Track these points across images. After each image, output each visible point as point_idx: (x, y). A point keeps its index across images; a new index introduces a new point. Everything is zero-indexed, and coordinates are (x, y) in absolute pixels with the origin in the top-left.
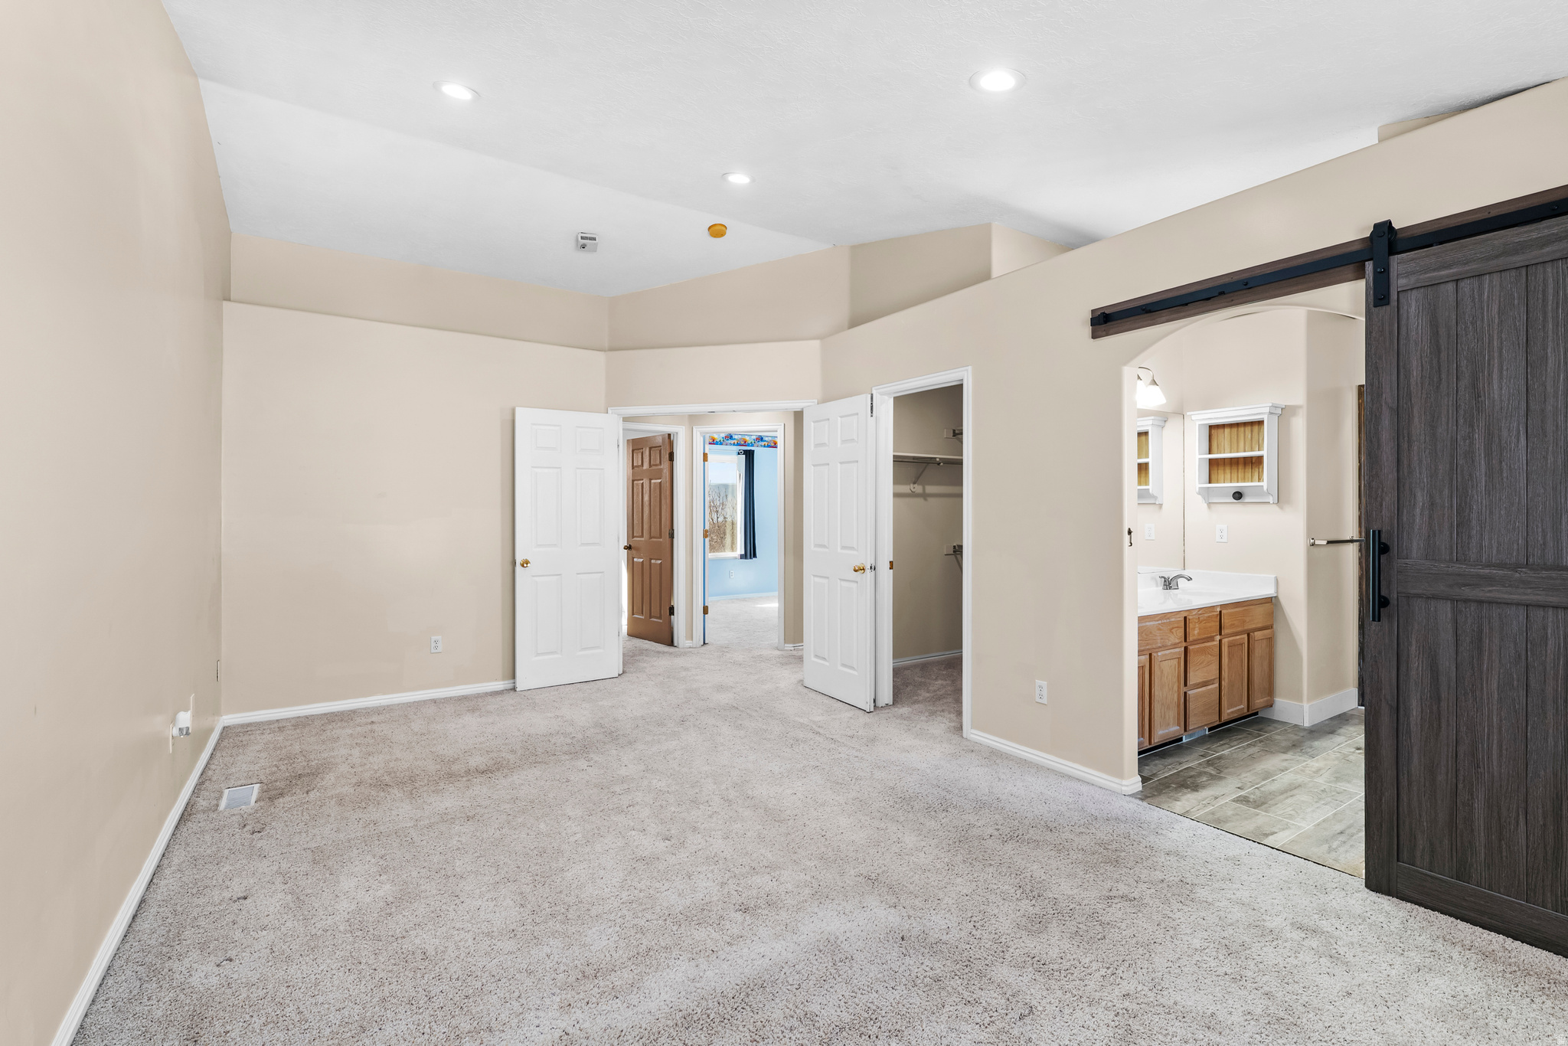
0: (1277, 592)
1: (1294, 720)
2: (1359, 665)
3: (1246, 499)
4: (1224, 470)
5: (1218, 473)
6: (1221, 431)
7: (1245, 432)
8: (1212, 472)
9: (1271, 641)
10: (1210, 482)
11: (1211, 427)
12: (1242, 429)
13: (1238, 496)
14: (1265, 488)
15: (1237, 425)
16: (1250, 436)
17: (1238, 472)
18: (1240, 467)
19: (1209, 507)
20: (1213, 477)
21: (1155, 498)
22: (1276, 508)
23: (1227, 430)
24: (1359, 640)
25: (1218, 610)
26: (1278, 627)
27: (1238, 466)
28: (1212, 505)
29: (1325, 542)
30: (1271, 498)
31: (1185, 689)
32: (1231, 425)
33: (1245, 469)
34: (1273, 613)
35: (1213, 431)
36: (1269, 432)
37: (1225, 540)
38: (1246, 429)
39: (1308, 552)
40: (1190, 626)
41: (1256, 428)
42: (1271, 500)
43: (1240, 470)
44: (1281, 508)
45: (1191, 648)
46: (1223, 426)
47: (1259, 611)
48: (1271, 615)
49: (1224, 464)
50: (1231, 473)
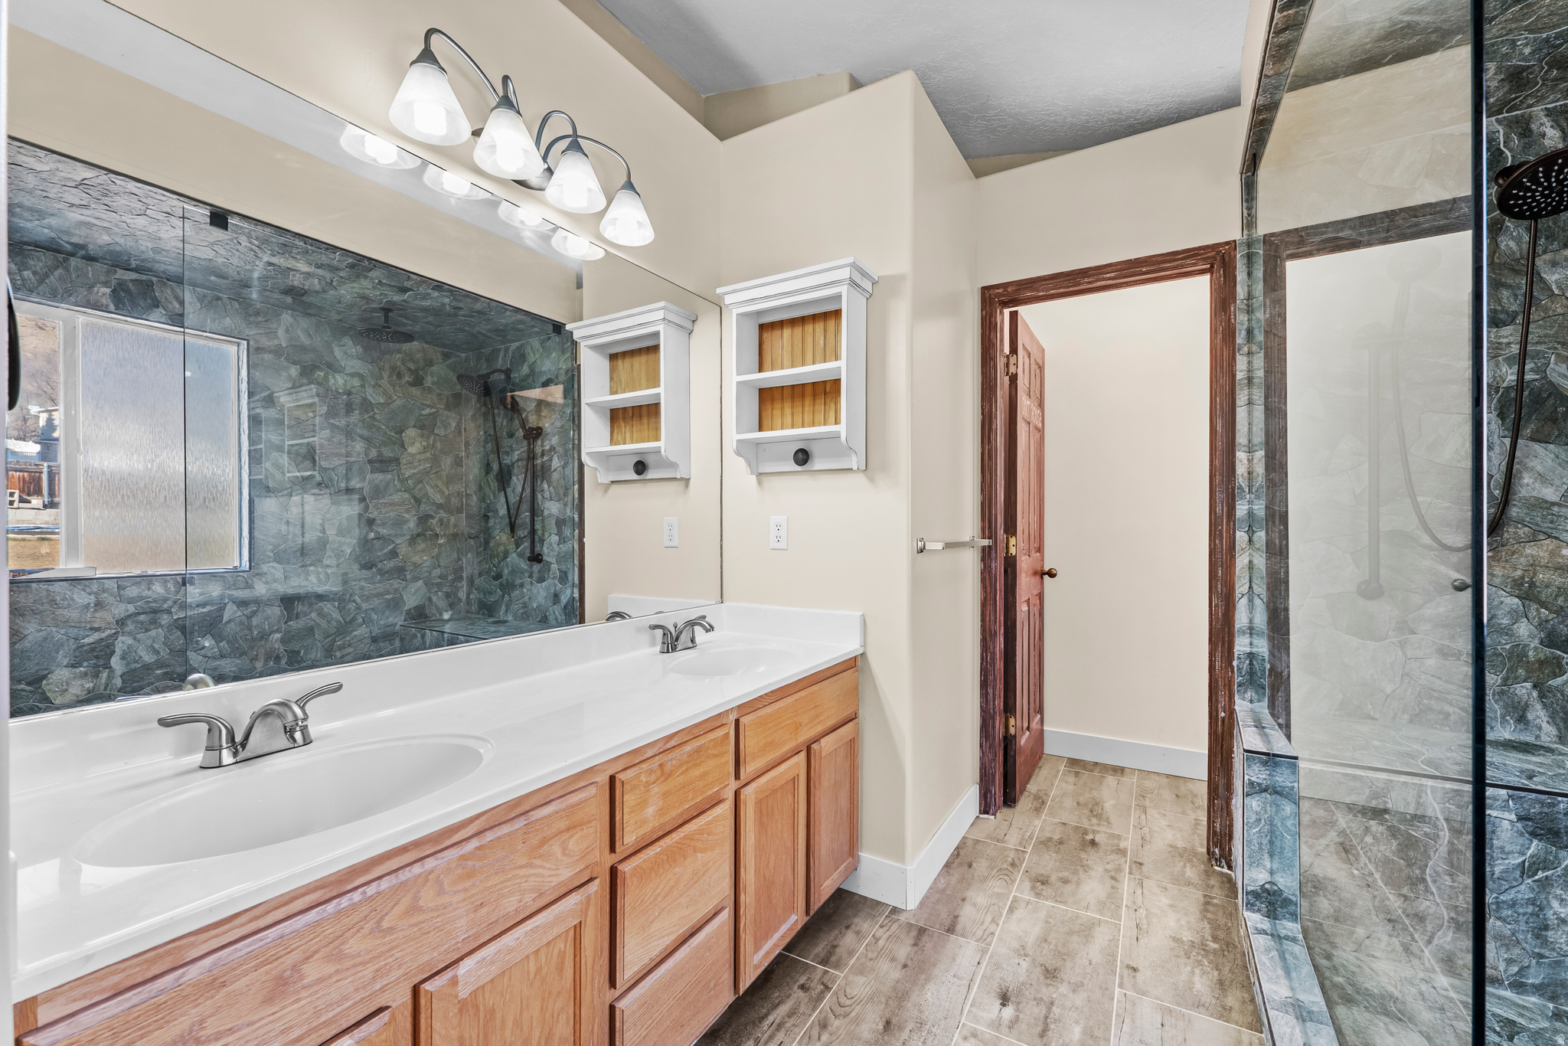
0: (864, 645)
1: (890, 899)
2: (981, 746)
3: (817, 464)
4: (783, 408)
6: (777, 333)
7: (814, 332)
8: (764, 414)
9: (852, 748)
10: (761, 429)
11: (763, 328)
12: (809, 328)
13: (803, 457)
14: (846, 437)
15: (802, 320)
16: (822, 342)
17: (803, 411)
18: (808, 401)
19: (760, 483)
20: (765, 422)
21: (673, 465)
22: (860, 479)
23: (787, 332)
24: (981, 707)
25: (732, 717)
26: (866, 715)
27: (803, 401)
28: (764, 479)
29: (939, 546)
30: (854, 458)
31: (610, 995)
32: (793, 322)
33: (815, 404)
34: (856, 688)
35: (765, 335)
36: (850, 330)
37: (783, 544)
38: (817, 325)
39: (914, 564)
40: (629, 800)
41: (831, 323)
42: (854, 462)
43: (807, 409)
44: (872, 480)
45: (626, 868)
46: (781, 324)
47: (829, 690)
48: (854, 693)
49: (782, 399)
50: (793, 414)
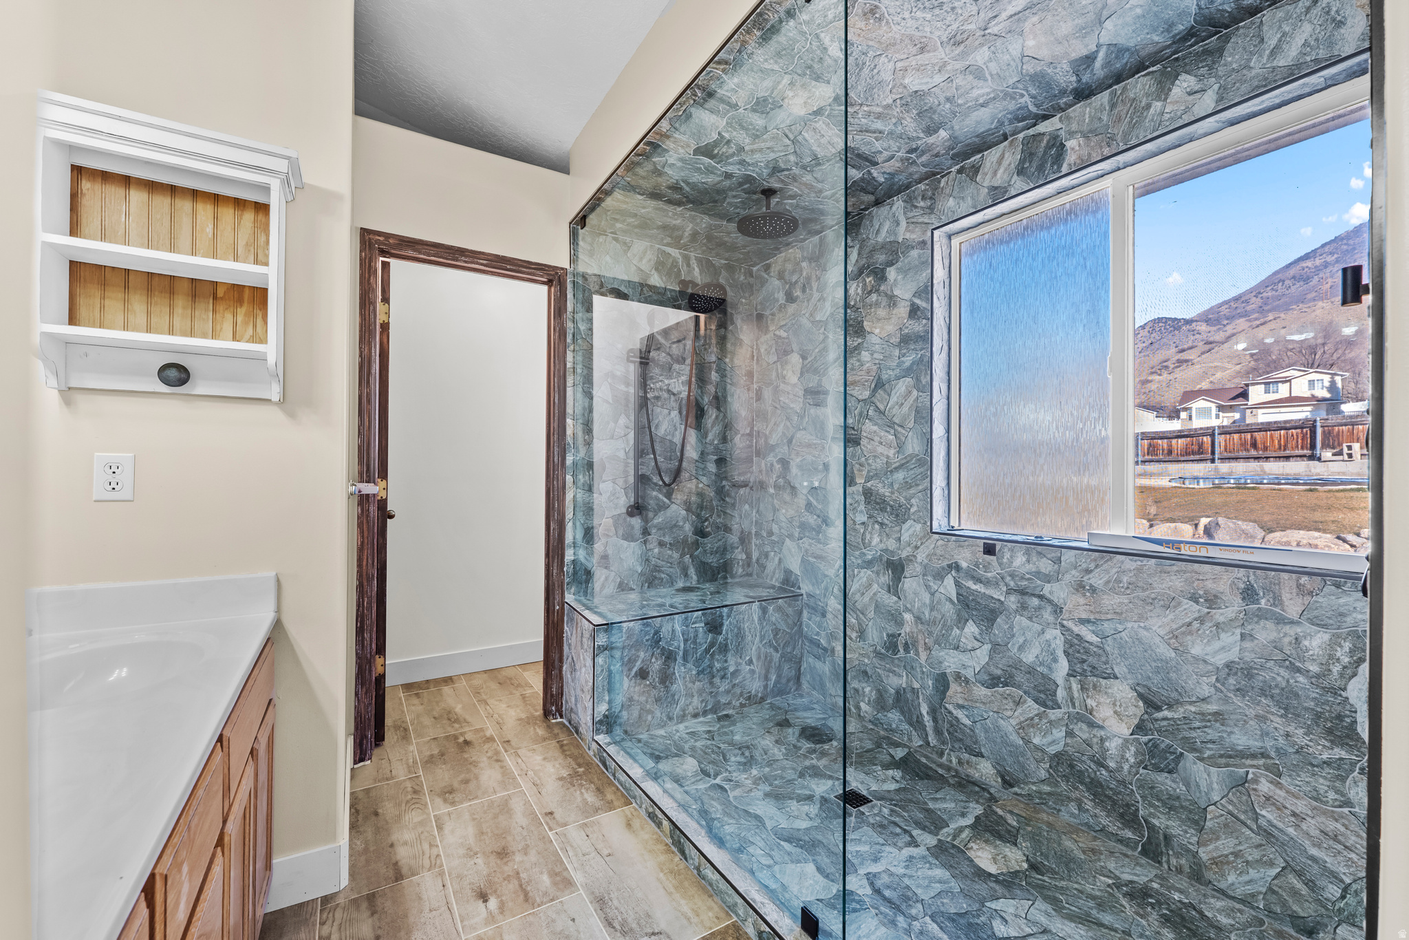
0: (279, 610)
1: (313, 893)
2: (356, 694)
3: (198, 387)
4: (126, 302)
5: (102, 308)
6: (114, 192)
7: (194, 212)
8: (82, 301)
10: (72, 320)
11: (81, 172)
12: (184, 204)
13: (176, 373)
14: (271, 359)
16: (209, 229)
17: (171, 314)
18: (181, 301)
22: (275, 414)
23: (137, 195)
24: (357, 654)
27: (171, 299)
28: (80, 398)
30: (275, 387)
32: (152, 187)
33: (193, 309)
34: (273, 665)
35: (86, 184)
37: (125, 493)
38: (201, 206)
41: (245, 215)
42: (263, 391)
43: (179, 311)
44: (291, 415)
46: (124, 180)
49: (126, 287)
50: (149, 314)
